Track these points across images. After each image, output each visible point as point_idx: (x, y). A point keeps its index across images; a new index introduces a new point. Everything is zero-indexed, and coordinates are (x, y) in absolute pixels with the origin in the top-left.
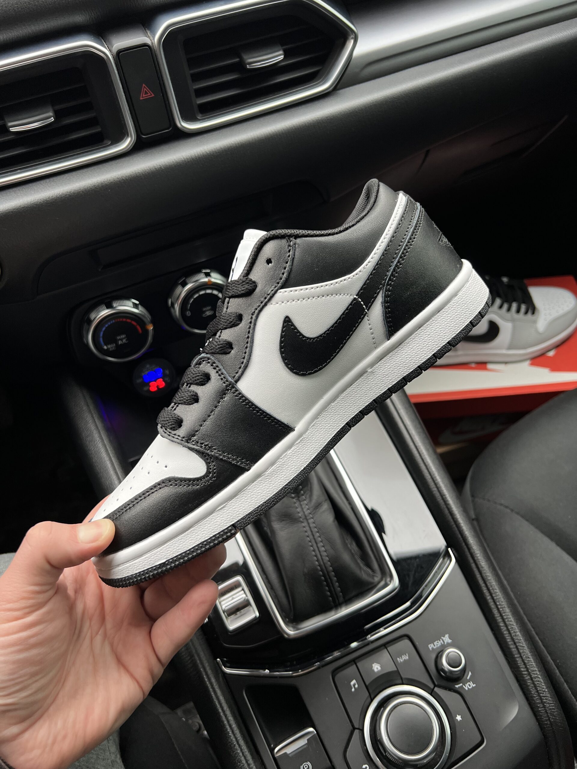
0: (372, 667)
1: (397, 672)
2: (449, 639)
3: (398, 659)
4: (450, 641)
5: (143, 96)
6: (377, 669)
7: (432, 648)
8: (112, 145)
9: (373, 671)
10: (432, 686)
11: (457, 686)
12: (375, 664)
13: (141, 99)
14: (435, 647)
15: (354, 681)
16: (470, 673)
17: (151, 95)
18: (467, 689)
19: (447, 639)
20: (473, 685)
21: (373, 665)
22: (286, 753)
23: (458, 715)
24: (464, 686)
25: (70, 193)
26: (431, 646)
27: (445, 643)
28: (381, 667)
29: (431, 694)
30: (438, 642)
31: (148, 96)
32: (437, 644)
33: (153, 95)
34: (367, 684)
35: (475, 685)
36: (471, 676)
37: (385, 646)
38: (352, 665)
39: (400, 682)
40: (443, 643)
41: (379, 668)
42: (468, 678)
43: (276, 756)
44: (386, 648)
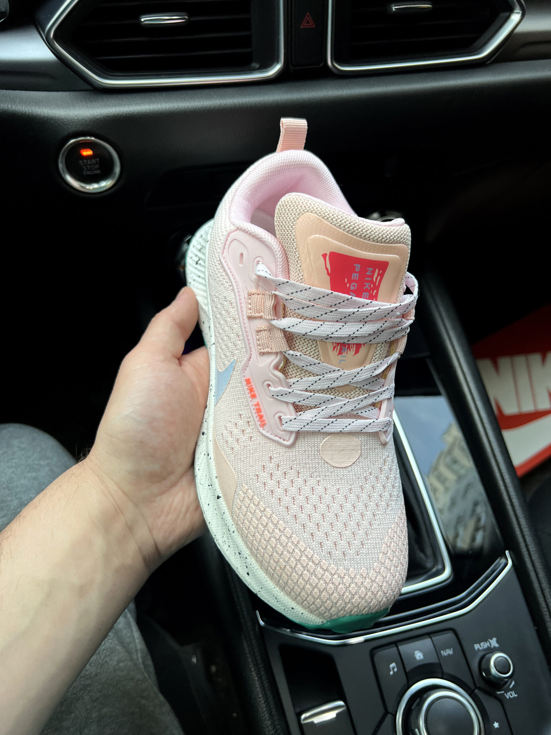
0: (414, 654)
1: (440, 665)
2: (496, 643)
3: (442, 652)
4: (497, 645)
5: (304, 25)
6: (419, 657)
7: (478, 649)
8: (260, 70)
9: (415, 658)
10: (473, 687)
11: (498, 693)
12: (418, 651)
13: (302, 27)
14: (481, 648)
15: (393, 665)
16: (513, 683)
17: (312, 26)
18: (508, 697)
19: (494, 643)
20: (514, 695)
21: (416, 652)
22: (312, 723)
23: (495, 723)
24: (505, 694)
25: (210, 107)
26: (477, 646)
27: (492, 647)
28: (424, 656)
29: (470, 695)
30: (484, 644)
31: (311, 26)
32: (484, 645)
33: (314, 26)
34: (407, 670)
35: (516, 695)
36: (514, 685)
37: (429, 635)
38: (394, 647)
39: (440, 676)
40: (489, 645)
41: (422, 657)
42: (511, 687)
43: (302, 722)
44: (431, 638)
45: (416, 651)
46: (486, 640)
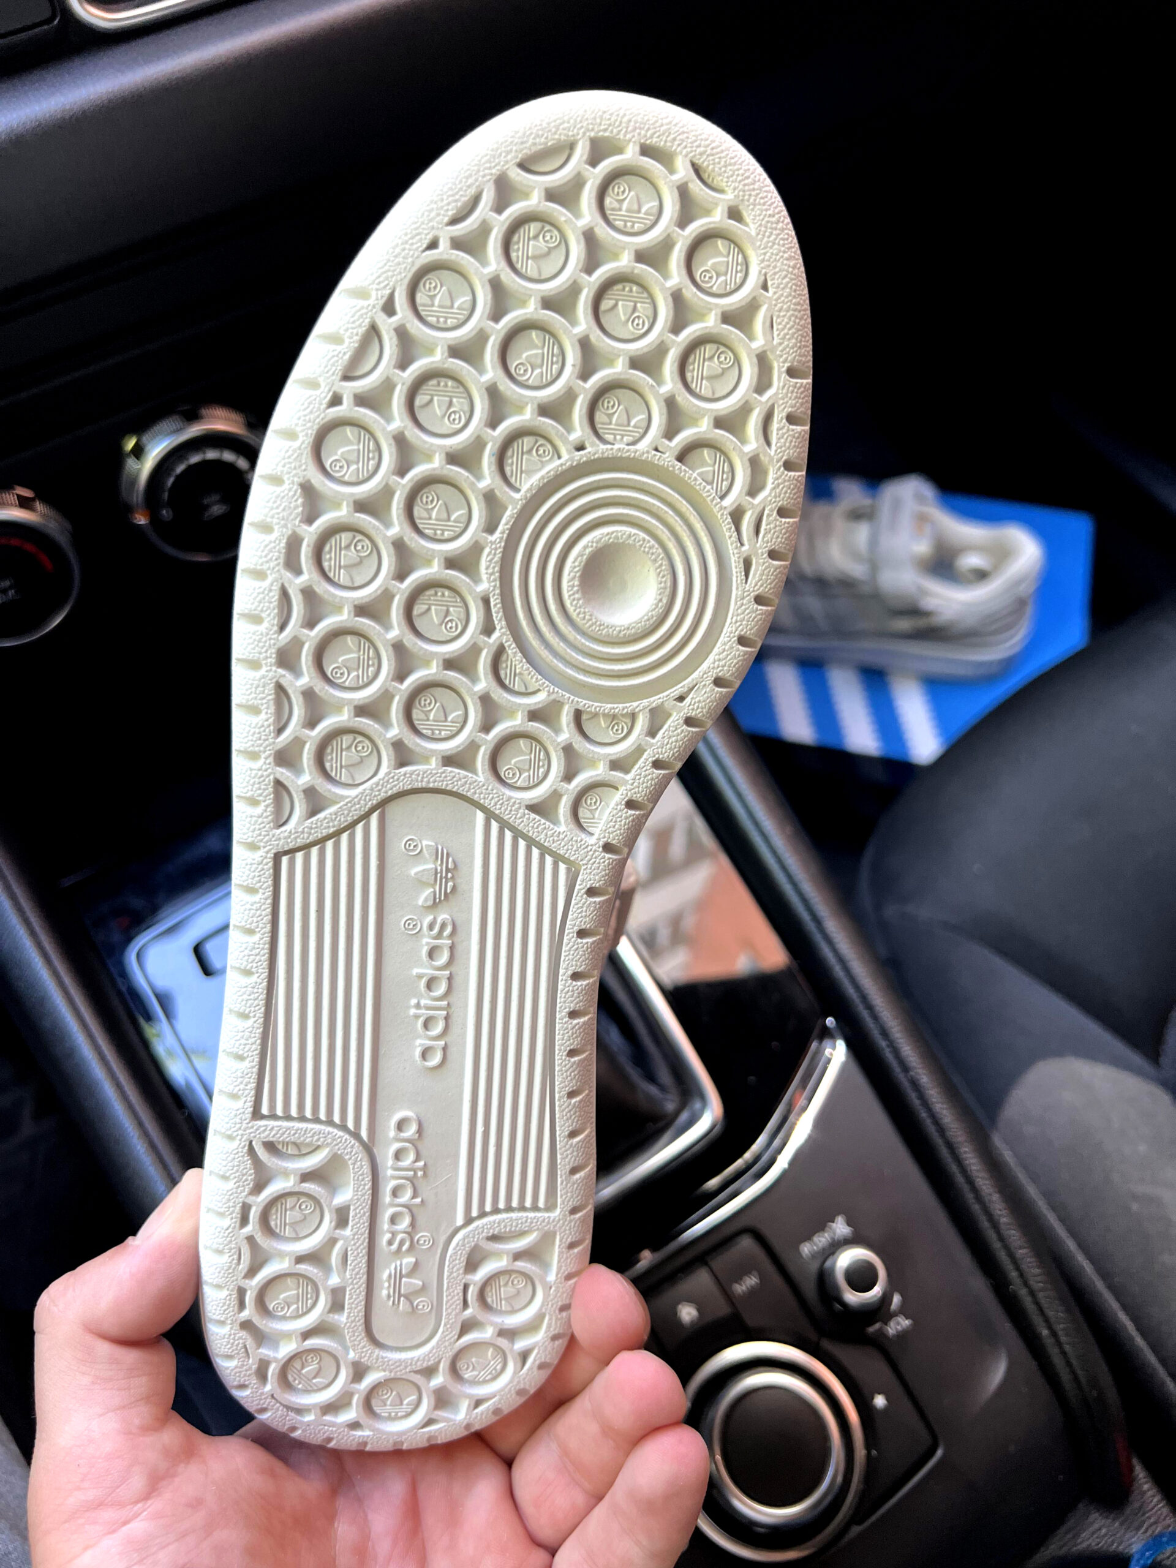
0: (676, 1313)
1: (737, 1316)
2: (845, 1227)
3: (736, 1286)
4: (848, 1231)
6: (690, 1315)
7: (809, 1254)
9: (678, 1322)
11: (869, 1331)
12: (683, 1304)
14: (815, 1250)
16: (897, 1298)
18: (892, 1332)
19: (840, 1228)
20: (904, 1322)
21: (681, 1308)
23: (877, 1396)
24: (886, 1328)
26: (806, 1249)
27: (837, 1238)
28: (697, 1310)
29: (817, 1356)
30: (821, 1237)
32: (821, 1240)
35: (909, 1322)
37: (703, 1260)
40: (831, 1237)
41: (694, 1314)
42: (893, 1309)
44: (706, 1264)
45: (678, 1303)
46: (821, 1227)
